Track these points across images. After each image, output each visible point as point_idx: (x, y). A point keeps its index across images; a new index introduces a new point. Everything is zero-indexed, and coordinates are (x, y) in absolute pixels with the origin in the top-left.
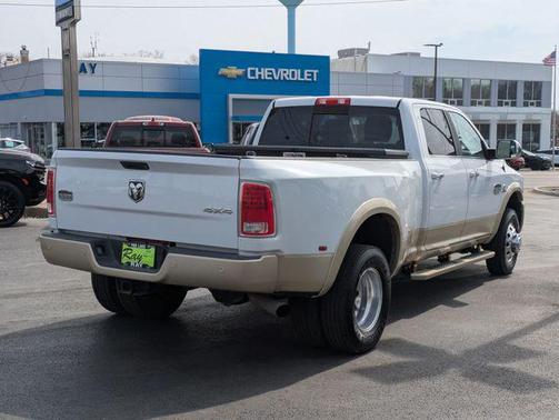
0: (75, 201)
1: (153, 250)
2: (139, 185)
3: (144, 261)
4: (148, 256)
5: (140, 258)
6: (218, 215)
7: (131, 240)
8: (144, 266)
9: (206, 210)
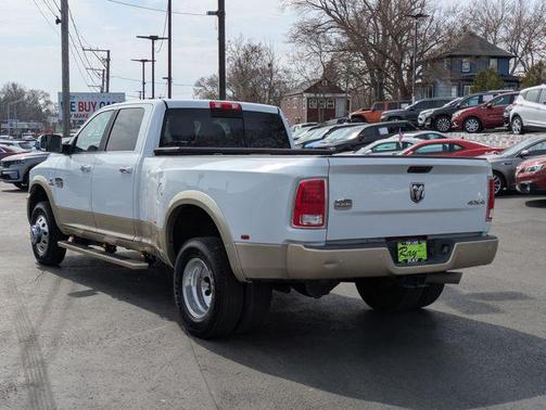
0: (354, 209)
1: (424, 244)
2: (421, 188)
3: (418, 256)
4: (421, 250)
5: (415, 254)
6: (476, 206)
7: (404, 239)
8: (420, 260)
9: (470, 203)
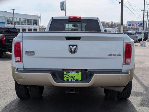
2: (75, 47)
3: (76, 78)
4: (78, 76)
5: (74, 77)
6: (114, 57)
8: (77, 80)
